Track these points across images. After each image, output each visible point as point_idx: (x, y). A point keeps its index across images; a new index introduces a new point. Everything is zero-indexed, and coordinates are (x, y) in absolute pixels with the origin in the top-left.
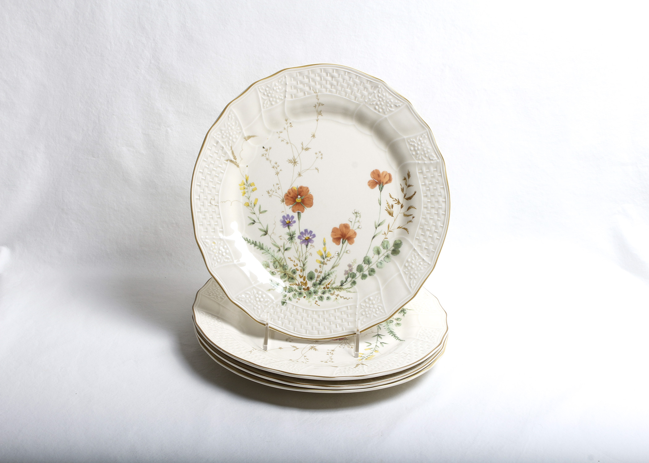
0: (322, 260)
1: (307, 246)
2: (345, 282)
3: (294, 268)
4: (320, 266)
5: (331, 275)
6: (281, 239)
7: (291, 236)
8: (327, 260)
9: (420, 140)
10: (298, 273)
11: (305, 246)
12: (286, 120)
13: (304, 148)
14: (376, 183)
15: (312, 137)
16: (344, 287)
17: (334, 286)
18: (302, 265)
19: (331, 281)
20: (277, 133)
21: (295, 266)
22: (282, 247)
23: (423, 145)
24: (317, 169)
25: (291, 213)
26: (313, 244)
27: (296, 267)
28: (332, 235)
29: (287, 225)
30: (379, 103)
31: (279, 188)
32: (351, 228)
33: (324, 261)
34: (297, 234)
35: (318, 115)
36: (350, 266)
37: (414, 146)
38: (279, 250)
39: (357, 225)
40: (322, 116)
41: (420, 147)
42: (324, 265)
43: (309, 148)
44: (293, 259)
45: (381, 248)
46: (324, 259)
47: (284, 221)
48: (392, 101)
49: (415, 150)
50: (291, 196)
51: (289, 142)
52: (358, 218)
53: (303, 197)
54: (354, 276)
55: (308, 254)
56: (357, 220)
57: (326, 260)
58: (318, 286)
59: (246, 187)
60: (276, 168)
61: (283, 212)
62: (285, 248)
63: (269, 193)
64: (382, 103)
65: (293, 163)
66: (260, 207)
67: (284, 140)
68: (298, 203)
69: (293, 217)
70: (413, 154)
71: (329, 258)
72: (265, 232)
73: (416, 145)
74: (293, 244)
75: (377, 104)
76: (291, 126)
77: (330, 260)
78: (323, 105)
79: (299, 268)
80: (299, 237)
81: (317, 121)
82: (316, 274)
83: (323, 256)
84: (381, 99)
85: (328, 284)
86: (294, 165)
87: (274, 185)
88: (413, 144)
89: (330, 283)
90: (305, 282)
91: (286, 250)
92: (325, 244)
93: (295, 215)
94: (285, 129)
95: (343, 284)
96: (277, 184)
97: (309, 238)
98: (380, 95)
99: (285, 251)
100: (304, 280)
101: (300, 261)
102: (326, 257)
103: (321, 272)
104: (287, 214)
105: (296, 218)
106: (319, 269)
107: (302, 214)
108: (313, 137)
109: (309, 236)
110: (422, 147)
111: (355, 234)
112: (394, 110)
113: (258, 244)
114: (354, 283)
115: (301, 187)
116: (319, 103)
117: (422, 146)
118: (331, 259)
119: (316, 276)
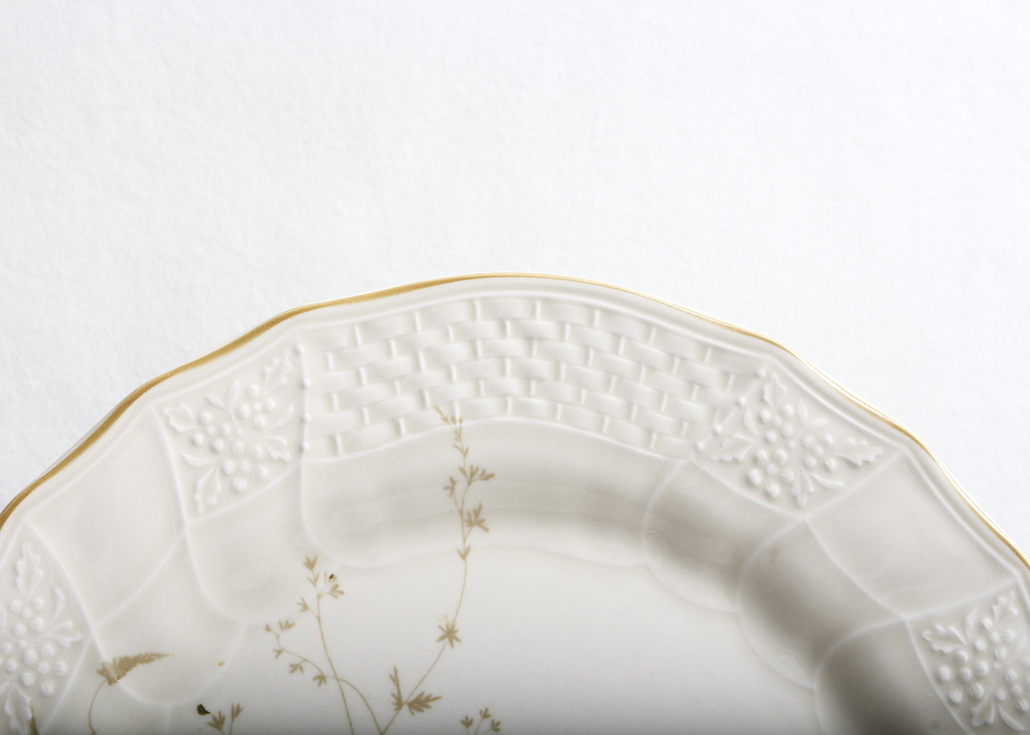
9: (981, 629)
12: (310, 565)
13: (404, 698)
15: (442, 639)
20: (268, 629)
23: (1003, 652)
30: (763, 454)
35: (467, 529)
37: (956, 661)
40: (486, 529)
41: (985, 666)
43: (429, 699)
48: (830, 439)
49: (960, 680)
51: (327, 671)
64: (783, 453)
67: (305, 666)
70: (952, 703)
73: (965, 655)
75: (755, 461)
76: (335, 591)
78: (487, 477)
81: (464, 556)
84: (773, 436)
88: (948, 649)
94: (305, 607)
98: (767, 414)
108: (447, 640)
110: (997, 666)
112: (839, 483)
116: (468, 470)
117: (994, 658)
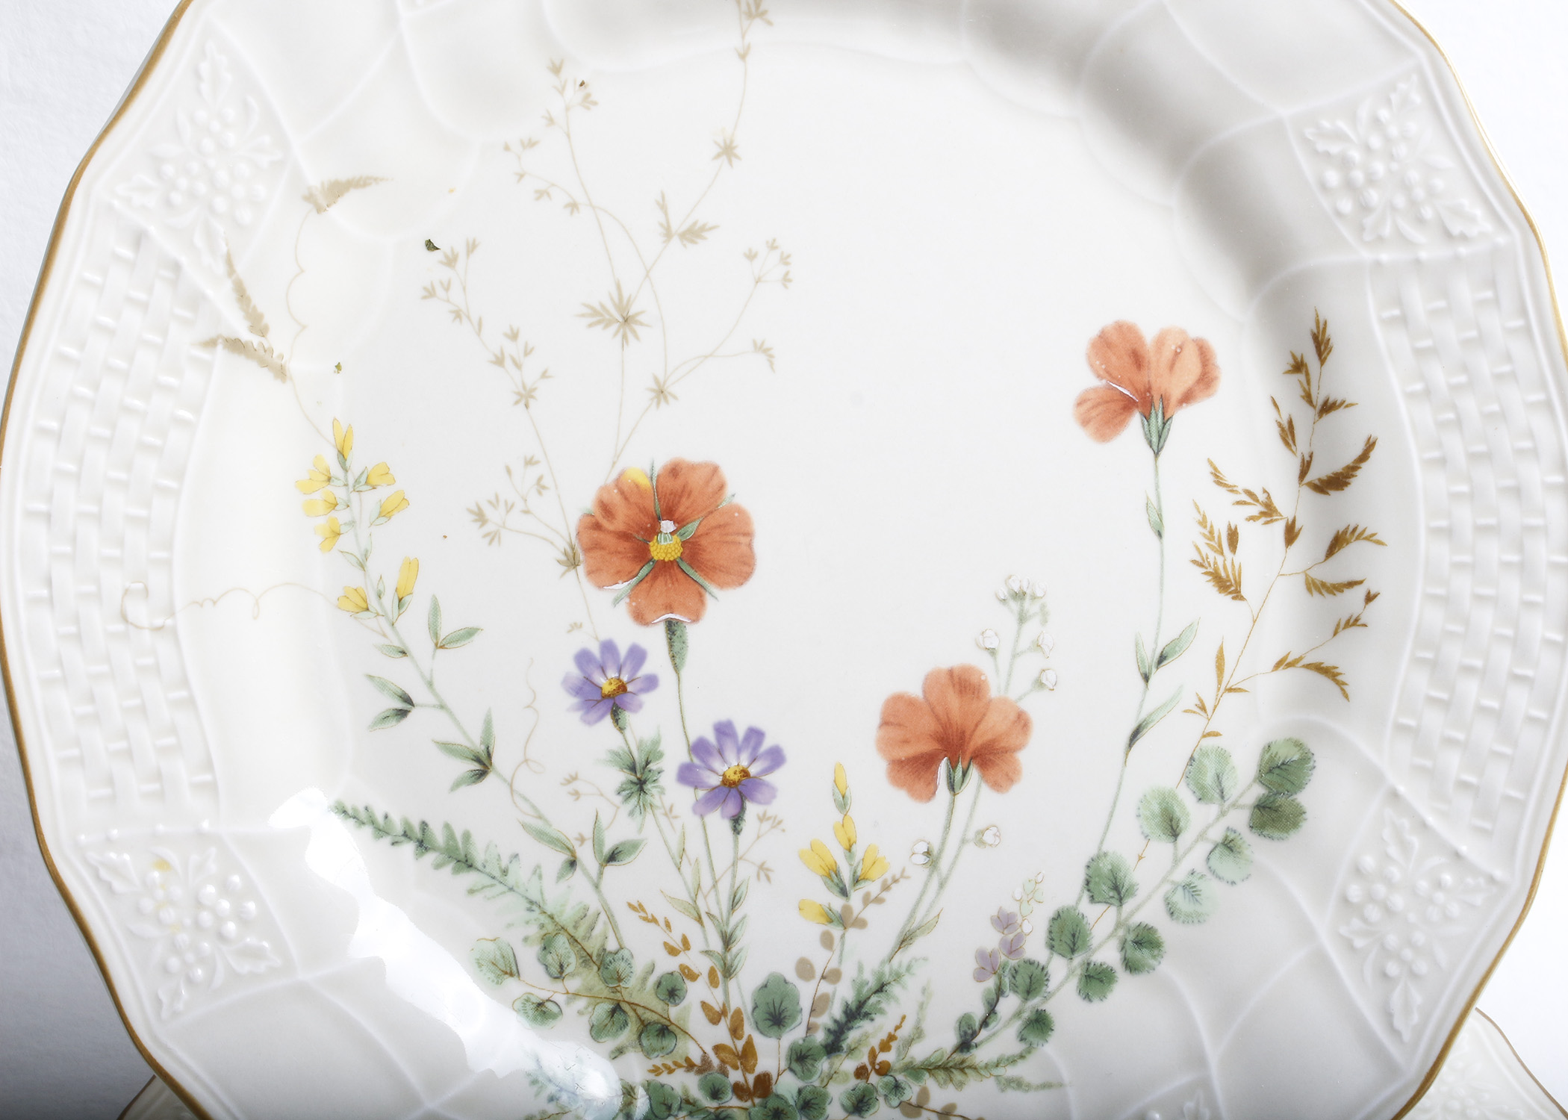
0: (837, 903)
1: (737, 821)
2: (985, 1023)
3: (668, 964)
4: (827, 941)
5: (895, 989)
6: (576, 794)
7: (633, 768)
8: (867, 900)
9: (1376, 122)
10: (697, 992)
11: (726, 825)
12: (556, 69)
13: (674, 227)
14: (1128, 405)
15: (718, 156)
16: (982, 1055)
17: (920, 1052)
18: (717, 945)
19: (897, 1028)
20: (507, 148)
21: (672, 951)
22: (589, 844)
23: (1402, 150)
24: (762, 348)
25: (625, 632)
26: (772, 809)
27: (682, 959)
28: (885, 745)
29: (609, 703)
31: (540, 487)
32: (995, 689)
33: (847, 909)
34: (674, 756)
35: (746, 23)
36: (1004, 922)
37: (1344, 164)
38: (573, 864)
39: (1028, 667)
40: (770, 23)
41: (1379, 168)
42: (852, 933)
43: (703, 228)
44: (657, 908)
45: (1186, 797)
46: (844, 892)
47: (588, 680)
49: (1349, 185)
50: (619, 524)
51: (580, 198)
52: (1032, 628)
53: (691, 529)
54: (1033, 981)
55: (745, 871)
56: (1025, 643)
57: (856, 898)
58: (824, 1065)
59: (341, 493)
60: (518, 365)
61: (576, 626)
62: (607, 848)
63: (480, 517)
65: (615, 327)
66: (435, 611)
67: (553, 192)
68: (664, 568)
69: (638, 655)
70: (1339, 214)
71: (873, 888)
72: (478, 760)
73: (1356, 155)
74: (649, 816)
76: (588, 102)
77: (884, 895)
79: (702, 965)
80: (687, 775)
81: (743, 56)
82: (806, 993)
83: (837, 874)
85: (885, 1046)
86: (625, 337)
87: (509, 471)
88: (1335, 149)
89: (892, 1038)
90: (740, 1044)
91: (613, 857)
92: (843, 803)
93: (653, 638)
94: (551, 121)
95: (974, 1034)
96: (530, 462)
97: (745, 773)
99: (611, 870)
100: (735, 1031)
101: (699, 920)
102: (856, 881)
103: (832, 976)
104: (604, 636)
105: (657, 661)
106: (821, 960)
107: (694, 634)
108: (724, 158)
109: (744, 763)
110: (1395, 166)
111: (1022, 722)
113: (439, 836)
114: (1039, 1024)
115: (674, 471)
117: (1392, 157)
118: (886, 888)
119: (806, 1004)
